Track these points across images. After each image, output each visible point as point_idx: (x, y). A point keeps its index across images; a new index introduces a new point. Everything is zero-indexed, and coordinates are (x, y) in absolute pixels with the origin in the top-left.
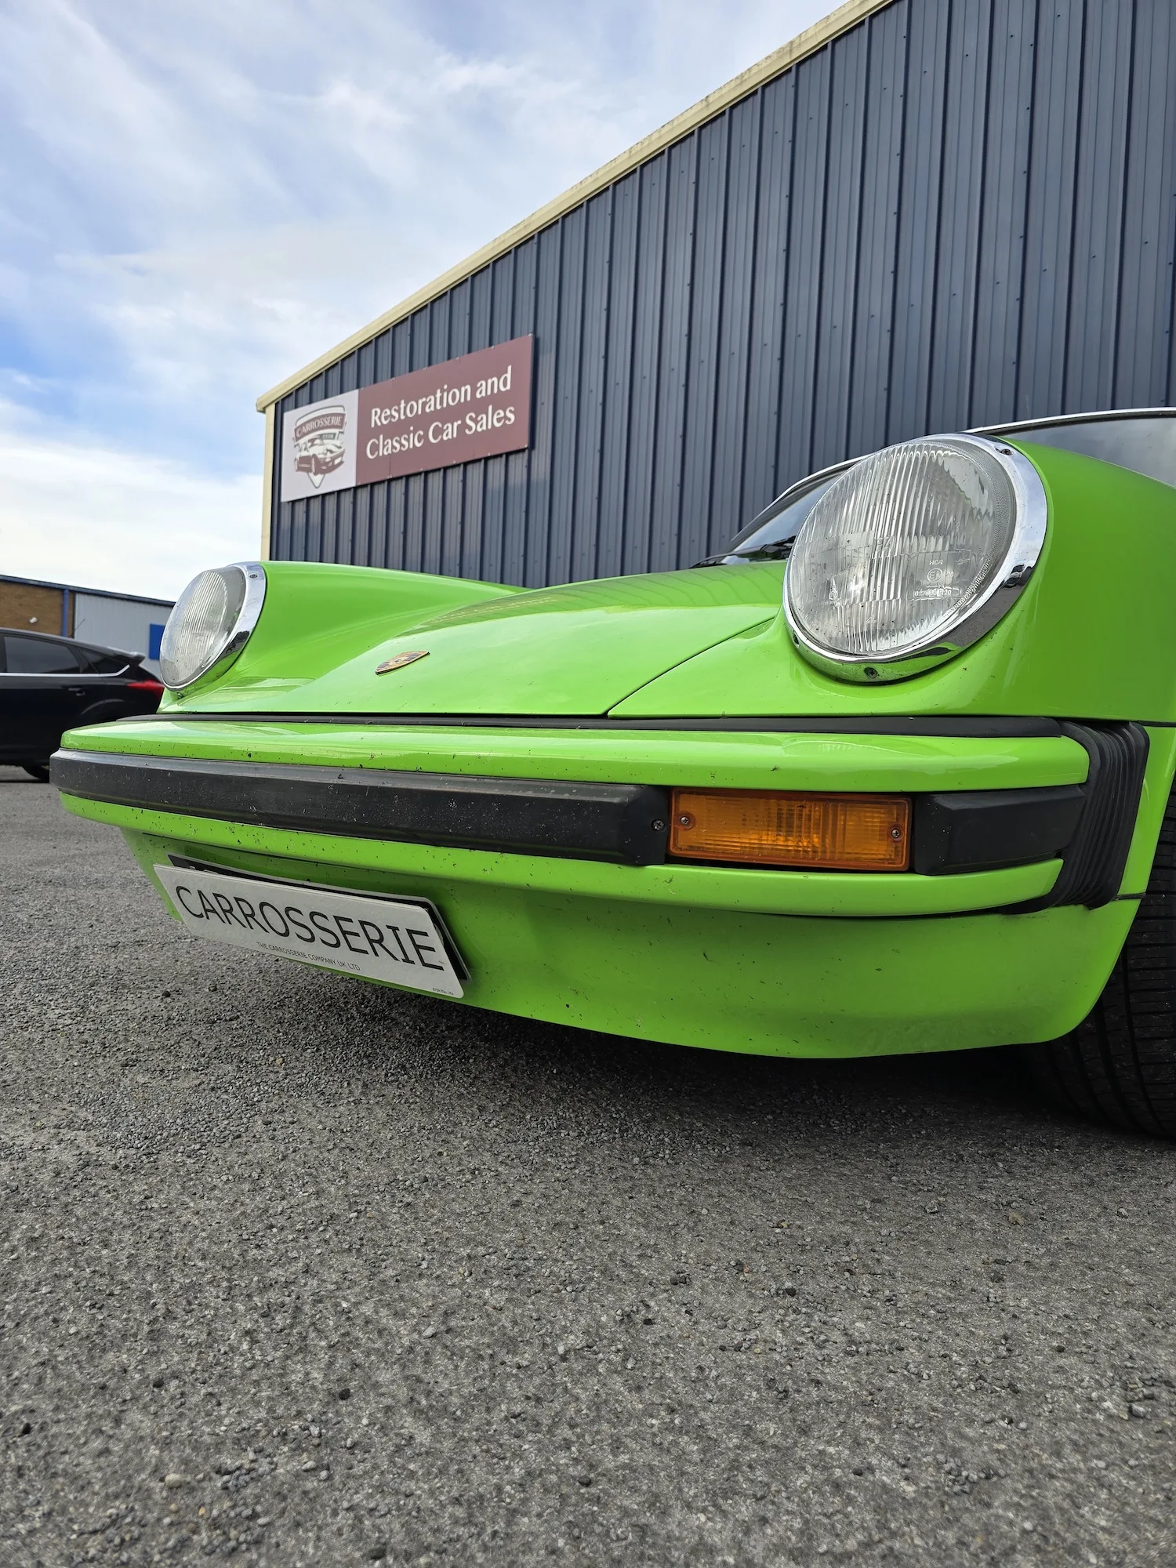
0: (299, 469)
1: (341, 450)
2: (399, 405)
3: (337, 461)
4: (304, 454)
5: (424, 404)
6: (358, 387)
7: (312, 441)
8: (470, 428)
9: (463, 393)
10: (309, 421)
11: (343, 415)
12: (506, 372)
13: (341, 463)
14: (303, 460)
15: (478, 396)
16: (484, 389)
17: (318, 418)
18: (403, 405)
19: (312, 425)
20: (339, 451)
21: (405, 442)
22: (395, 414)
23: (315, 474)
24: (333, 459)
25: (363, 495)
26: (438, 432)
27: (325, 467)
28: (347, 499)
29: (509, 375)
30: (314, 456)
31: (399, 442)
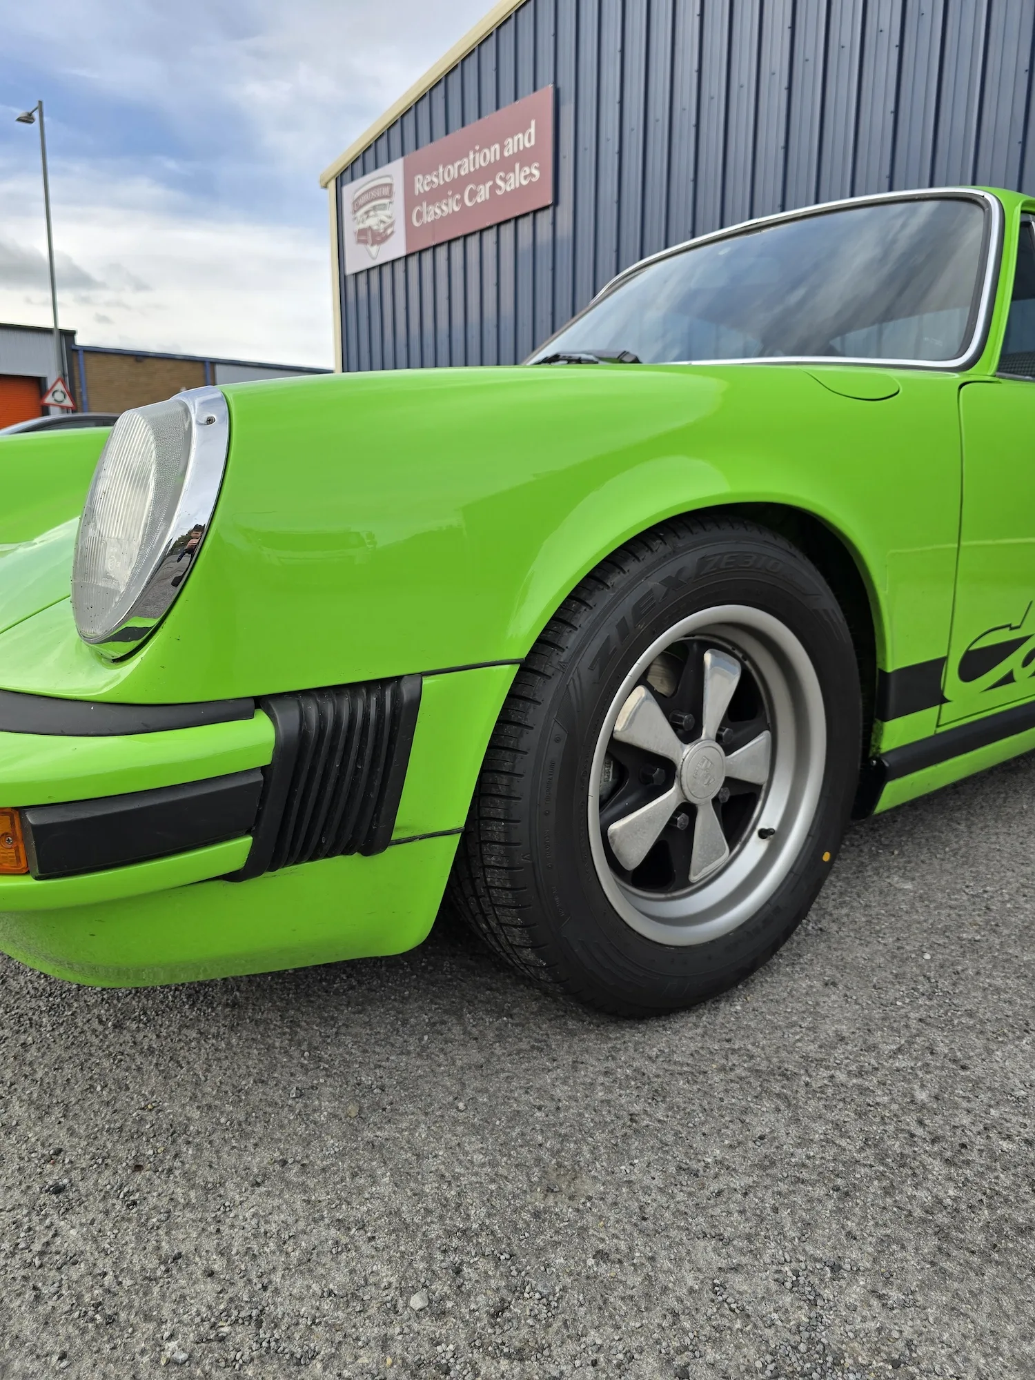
0: (359, 241)
1: (392, 220)
2: (437, 169)
3: (389, 231)
4: (362, 226)
5: (460, 167)
6: (403, 154)
7: (367, 213)
8: (500, 188)
9: (492, 153)
10: (363, 194)
11: (390, 185)
12: (530, 127)
13: (392, 233)
14: (362, 232)
15: (506, 154)
16: (512, 146)
17: (372, 189)
18: (441, 169)
19: (366, 198)
20: (388, 221)
21: (444, 208)
22: (435, 180)
23: (372, 245)
24: (386, 229)
25: (413, 262)
26: (473, 194)
27: (379, 238)
28: (400, 267)
29: (532, 130)
30: (370, 227)
31: (440, 207)
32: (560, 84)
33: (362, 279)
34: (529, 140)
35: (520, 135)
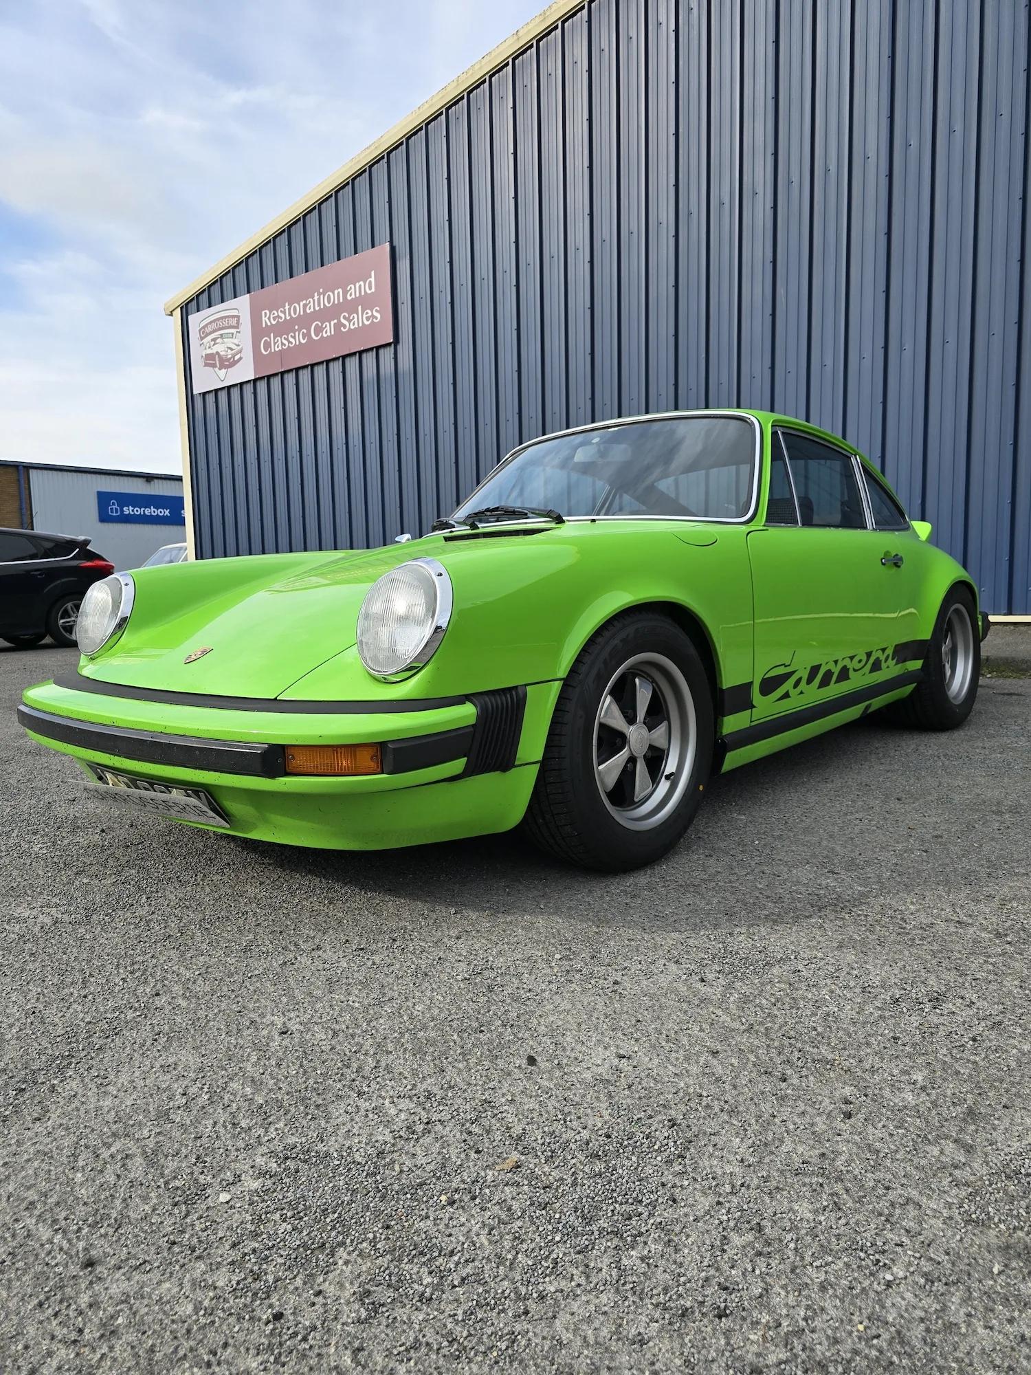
0: (206, 365)
1: (239, 348)
2: (284, 307)
3: (237, 357)
4: (209, 351)
5: (305, 306)
6: (249, 292)
7: (214, 340)
8: (345, 326)
9: (336, 296)
10: (210, 323)
11: (238, 317)
12: (371, 277)
13: (241, 358)
14: (209, 357)
15: (349, 298)
16: (353, 292)
17: (218, 319)
18: (287, 307)
19: (213, 327)
20: (236, 348)
21: (291, 339)
22: (282, 315)
23: (220, 369)
24: (233, 356)
25: (262, 386)
26: (318, 330)
27: (228, 363)
28: (248, 390)
30: (217, 353)
31: (287, 339)
32: (396, 243)
33: (210, 399)
34: (370, 289)
35: (362, 283)
